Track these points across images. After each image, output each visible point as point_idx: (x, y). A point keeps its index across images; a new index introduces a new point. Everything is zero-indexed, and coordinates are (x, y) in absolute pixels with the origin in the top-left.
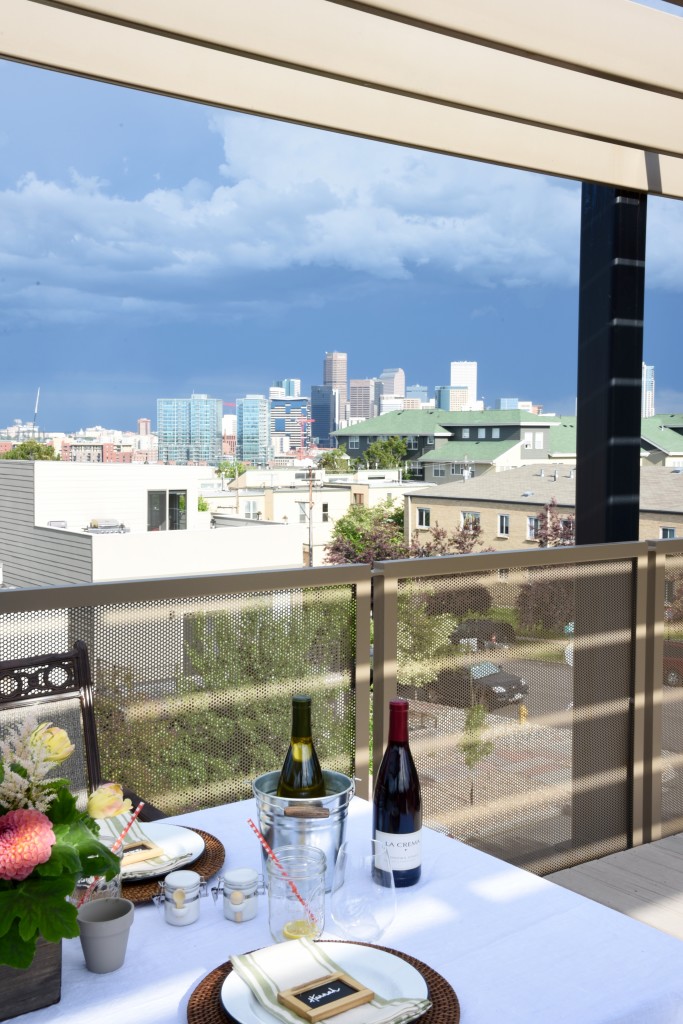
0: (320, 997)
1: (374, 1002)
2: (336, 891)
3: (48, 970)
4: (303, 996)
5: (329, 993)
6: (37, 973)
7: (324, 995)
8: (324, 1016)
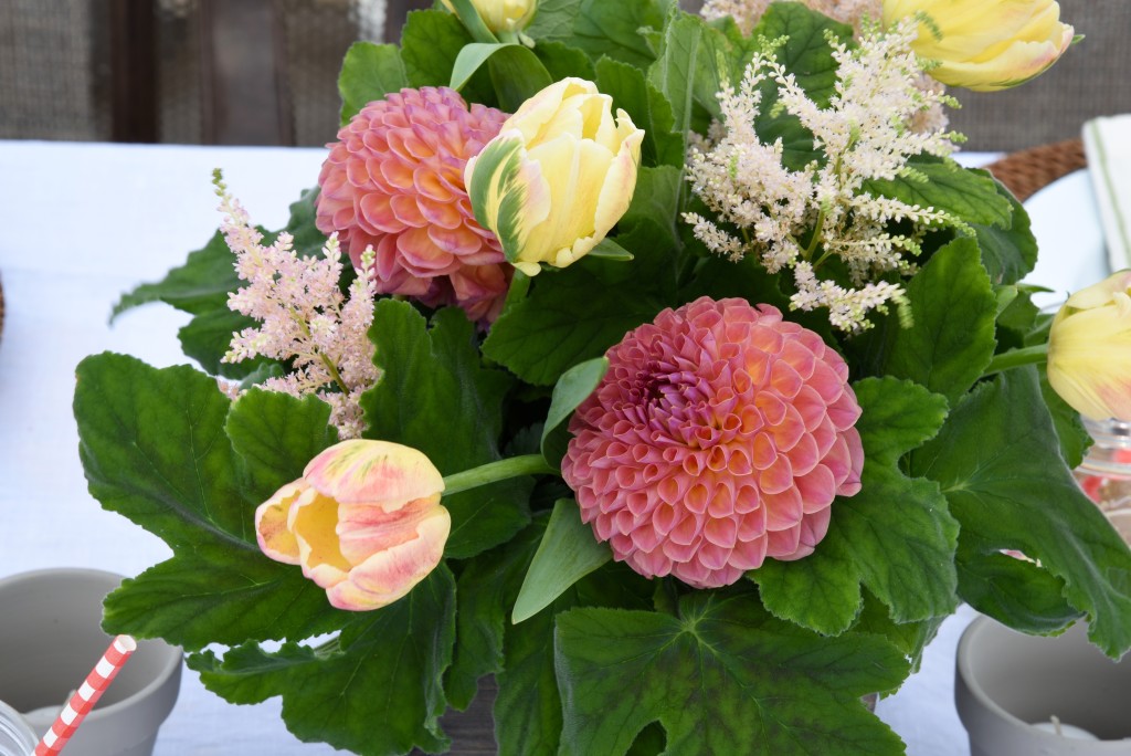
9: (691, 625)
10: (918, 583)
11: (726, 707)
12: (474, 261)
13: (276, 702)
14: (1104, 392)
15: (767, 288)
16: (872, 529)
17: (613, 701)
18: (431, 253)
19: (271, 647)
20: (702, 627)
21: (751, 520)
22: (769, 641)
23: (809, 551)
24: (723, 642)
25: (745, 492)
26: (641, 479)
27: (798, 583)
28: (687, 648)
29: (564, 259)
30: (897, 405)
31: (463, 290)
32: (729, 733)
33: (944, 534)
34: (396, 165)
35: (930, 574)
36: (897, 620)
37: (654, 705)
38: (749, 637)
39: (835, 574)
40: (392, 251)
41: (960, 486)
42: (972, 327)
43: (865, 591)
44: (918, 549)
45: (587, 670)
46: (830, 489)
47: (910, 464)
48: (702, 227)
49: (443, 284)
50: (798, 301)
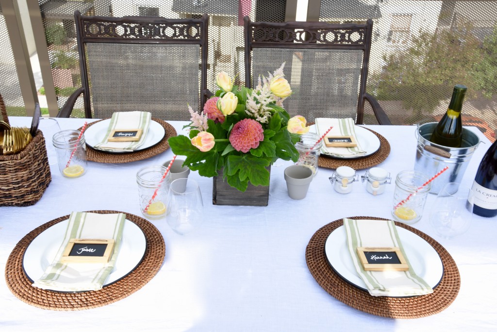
0: (378, 258)
1: (408, 272)
2: (439, 197)
3: (262, 192)
4: (368, 254)
5: (385, 258)
6: (257, 192)
7: (381, 258)
8: (373, 270)
9: (244, 157)
10: (270, 152)
11: (248, 167)
12: (220, 116)
13: (198, 171)
14: (292, 129)
15: (253, 118)
16: (265, 146)
17: (234, 166)
18: (216, 115)
19: (198, 163)
20: (246, 158)
21: (249, 142)
22: (253, 159)
23: (256, 147)
24: (248, 159)
25: (248, 139)
26: (236, 138)
27: (255, 151)
28: (243, 160)
29: (229, 114)
30: (270, 132)
31: (219, 120)
32: (248, 170)
33: (274, 147)
34: (212, 105)
35: (272, 151)
36: (267, 156)
37: (239, 167)
38: (250, 159)
39: (260, 150)
40: (211, 115)
41: (277, 143)
42: (278, 123)
43: (263, 153)
44: (271, 149)
45: (231, 163)
46: (259, 140)
47: (270, 139)
48: (247, 112)
49: (217, 119)
50: (257, 120)
